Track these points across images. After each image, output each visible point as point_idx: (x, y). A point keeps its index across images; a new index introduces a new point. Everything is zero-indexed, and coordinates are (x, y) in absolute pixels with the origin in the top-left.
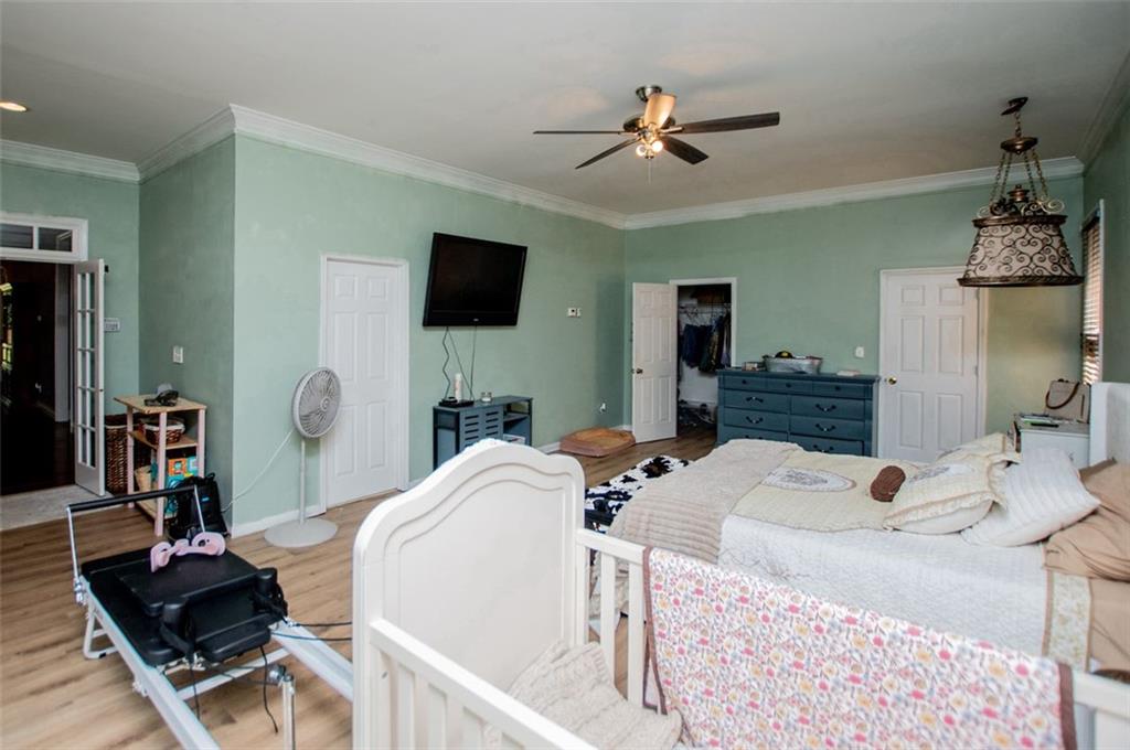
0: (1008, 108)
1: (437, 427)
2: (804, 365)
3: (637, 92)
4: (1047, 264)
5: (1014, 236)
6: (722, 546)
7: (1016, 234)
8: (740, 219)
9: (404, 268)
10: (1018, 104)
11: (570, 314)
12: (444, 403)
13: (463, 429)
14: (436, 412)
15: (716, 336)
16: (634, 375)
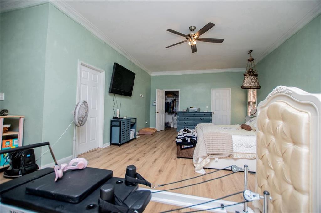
0: (249, 52)
1: (112, 126)
2: (196, 110)
3: (190, 28)
4: (257, 84)
5: (251, 78)
6: (233, 142)
7: (252, 77)
8: (181, 75)
9: (103, 72)
10: (251, 51)
11: (141, 96)
12: (114, 118)
13: (122, 126)
14: (111, 121)
15: (172, 105)
16: (156, 113)
